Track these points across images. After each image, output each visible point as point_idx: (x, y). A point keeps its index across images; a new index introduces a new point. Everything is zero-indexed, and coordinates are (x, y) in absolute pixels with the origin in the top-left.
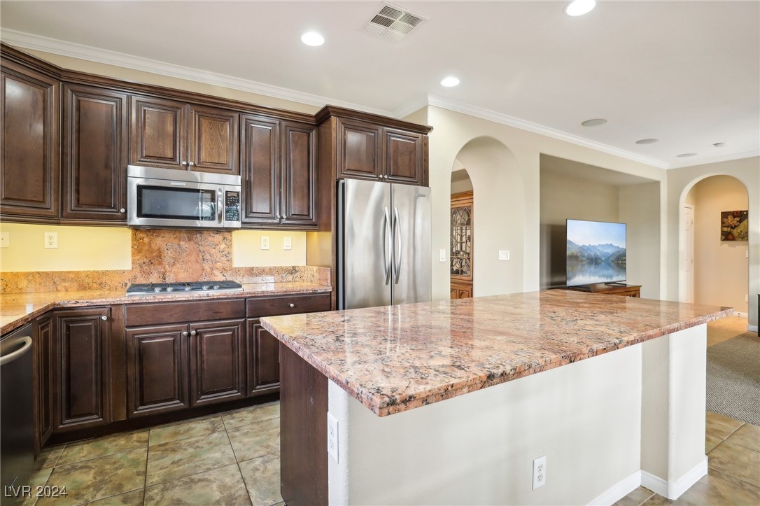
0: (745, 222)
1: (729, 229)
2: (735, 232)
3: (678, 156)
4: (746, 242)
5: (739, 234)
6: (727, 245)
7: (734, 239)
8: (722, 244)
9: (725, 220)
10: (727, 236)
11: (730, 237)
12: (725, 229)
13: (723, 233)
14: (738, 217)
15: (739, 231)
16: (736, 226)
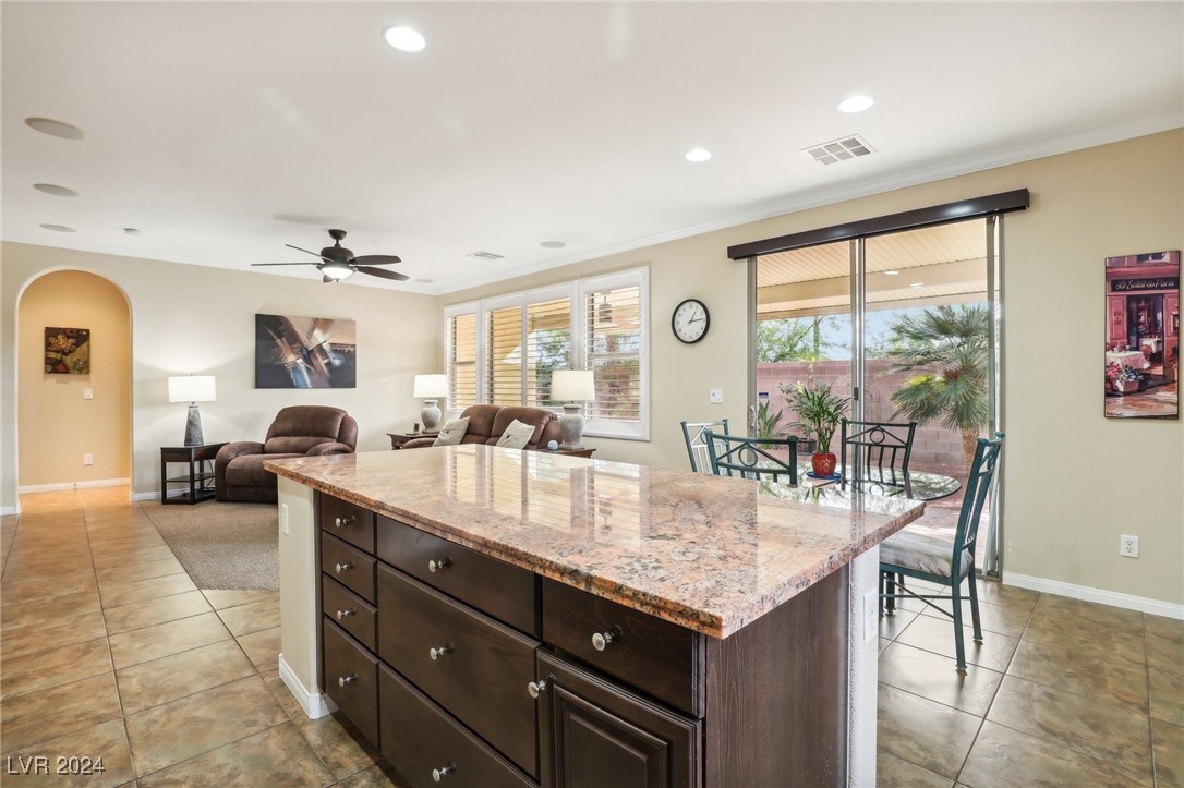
0: (84, 346)
1: (59, 356)
2: (68, 360)
3: (43, 226)
4: (86, 376)
5: (76, 364)
6: (53, 380)
7: (66, 371)
8: (45, 379)
9: (52, 340)
10: (55, 366)
11: (60, 367)
12: (52, 355)
13: (48, 361)
14: (73, 337)
15: (75, 359)
16: (70, 352)
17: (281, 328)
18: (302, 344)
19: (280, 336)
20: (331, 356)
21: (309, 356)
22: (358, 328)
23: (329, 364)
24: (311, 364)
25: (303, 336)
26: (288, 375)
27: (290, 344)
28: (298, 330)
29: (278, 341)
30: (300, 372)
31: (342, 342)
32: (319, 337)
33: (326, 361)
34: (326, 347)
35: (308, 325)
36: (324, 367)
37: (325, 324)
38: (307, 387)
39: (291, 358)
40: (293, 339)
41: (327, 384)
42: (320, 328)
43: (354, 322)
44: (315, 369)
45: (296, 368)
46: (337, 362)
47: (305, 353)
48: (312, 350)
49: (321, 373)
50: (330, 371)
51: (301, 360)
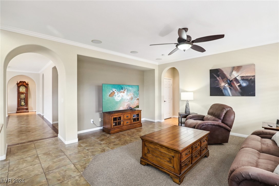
3: (156, 59)
17: (219, 73)
18: (227, 78)
19: (218, 76)
20: (241, 82)
21: (230, 83)
22: (257, 68)
23: (240, 86)
24: (232, 86)
25: (228, 75)
26: (222, 91)
27: (222, 79)
28: (225, 73)
29: (218, 78)
30: (227, 90)
31: (247, 75)
32: (235, 74)
33: (238, 84)
34: (239, 78)
35: (230, 70)
36: (238, 87)
37: (238, 68)
38: (229, 96)
39: (223, 84)
40: (224, 77)
41: (239, 94)
42: (236, 70)
43: (254, 65)
44: (234, 88)
45: (225, 88)
46: (244, 84)
47: (229, 82)
48: (232, 80)
49: (236, 90)
50: (241, 89)
51: (227, 85)
